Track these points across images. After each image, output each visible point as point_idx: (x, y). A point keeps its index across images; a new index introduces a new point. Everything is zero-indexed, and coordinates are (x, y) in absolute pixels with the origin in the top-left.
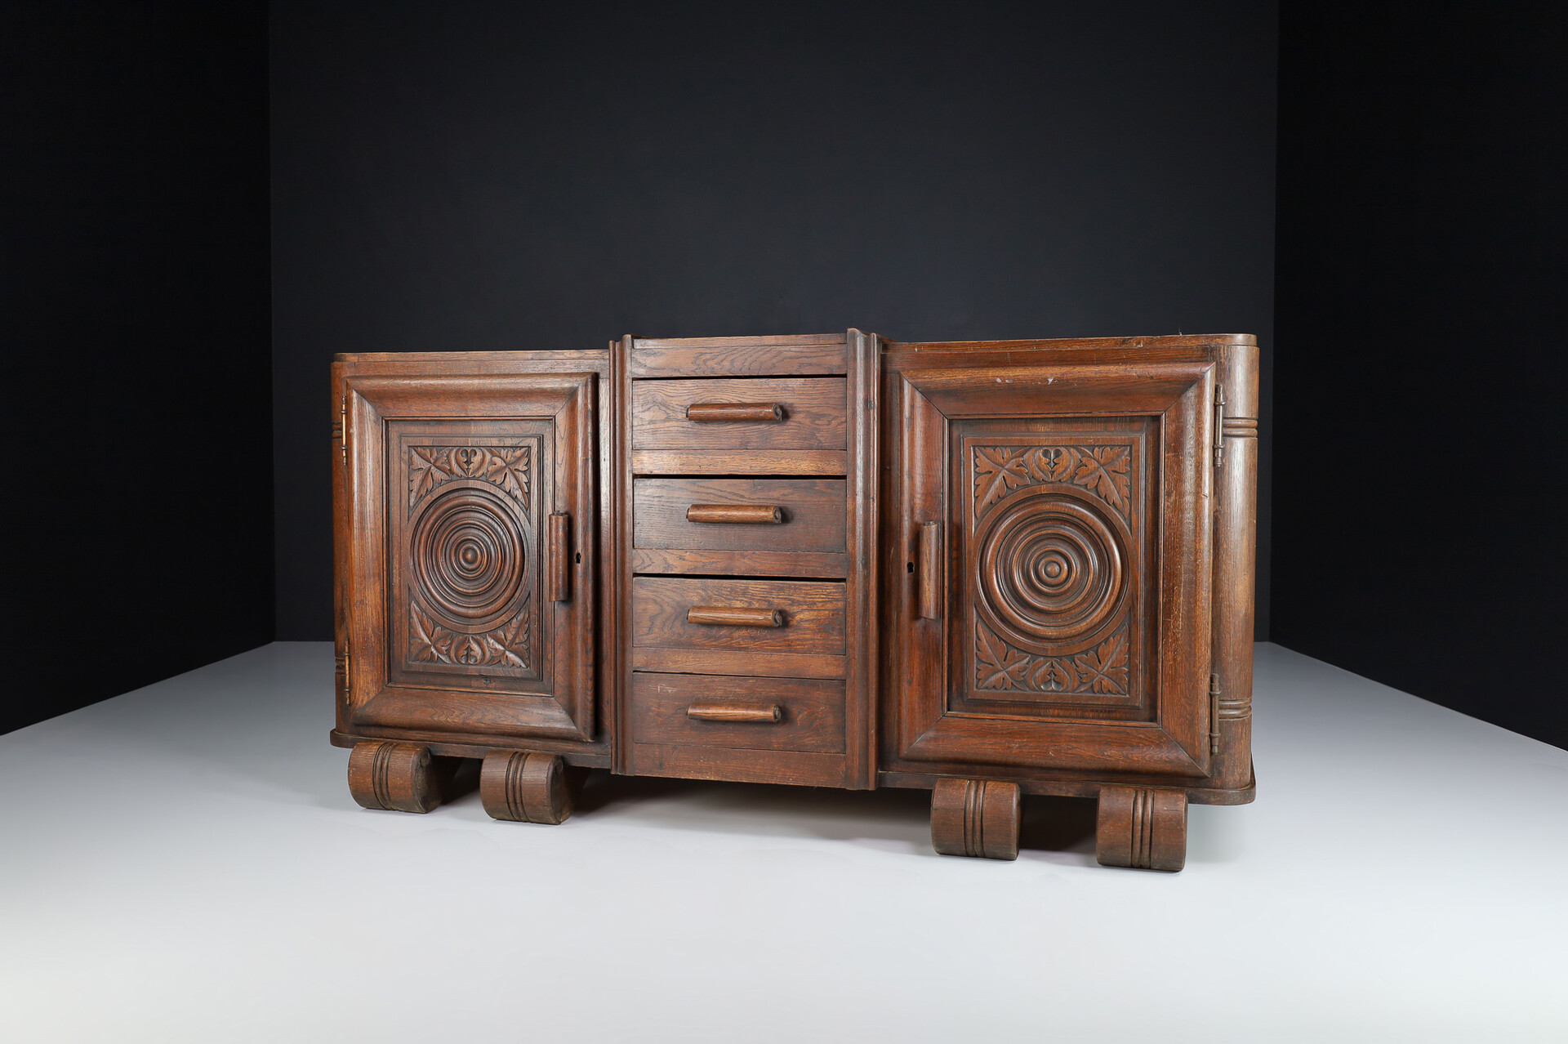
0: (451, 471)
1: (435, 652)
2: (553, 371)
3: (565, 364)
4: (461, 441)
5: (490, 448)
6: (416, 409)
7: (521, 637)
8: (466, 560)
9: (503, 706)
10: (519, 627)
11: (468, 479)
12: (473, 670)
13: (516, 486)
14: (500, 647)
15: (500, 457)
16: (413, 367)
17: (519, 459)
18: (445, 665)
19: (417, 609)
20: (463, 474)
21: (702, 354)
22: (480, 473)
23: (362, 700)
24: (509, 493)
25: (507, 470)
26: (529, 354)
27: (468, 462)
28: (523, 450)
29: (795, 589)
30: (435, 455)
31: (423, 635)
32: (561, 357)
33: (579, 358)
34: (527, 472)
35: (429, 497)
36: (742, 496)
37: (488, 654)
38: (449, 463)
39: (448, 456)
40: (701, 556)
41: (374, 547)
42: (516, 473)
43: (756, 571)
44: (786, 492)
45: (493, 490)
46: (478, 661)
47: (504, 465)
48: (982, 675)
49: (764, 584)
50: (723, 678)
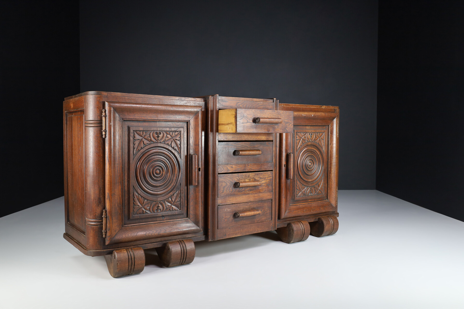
0: (151, 140)
1: (144, 210)
2: (186, 105)
3: (190, 102)
4: (155, 129)
5: (166, 132)
6: (137, 116)
7: (178, 199)
8: (157, 174)
9: (172, 225)
10: (177, 196)
11: (158, 143)
12: (160, 214)
13: (176, 145)
14: (169, 204)
15: (170, 135)
16: (133, 99)
17: (176, 135)
18: (148, 214)
19: (137, 194)
20: (156, 141)
21: (238, 103)
22: (162, 140)
23: (114, 234)
24: (173, 148)
25: (172, 140)
26: (177, 98)
27: (158, 137)
28: (178, 132)
29: (261, 174)
30: (144, 134)
31: (139, 204)
32: (188, 100)
33: (194, 101)
34: (180, 140)
35: (142, 150)
36: (248, 147)
37: (165, 208)
38: (150, 137)
39: (149, 134)
40: (237, 166)
41: (118, 171)
42: (176, 140)
43: (251, 169)
44: (259, 145)
45: (167, 147)
46: (161, 211)
47: (171, 138)
48: (297, 193)
49: (254, 173)
50: (243, 204)
